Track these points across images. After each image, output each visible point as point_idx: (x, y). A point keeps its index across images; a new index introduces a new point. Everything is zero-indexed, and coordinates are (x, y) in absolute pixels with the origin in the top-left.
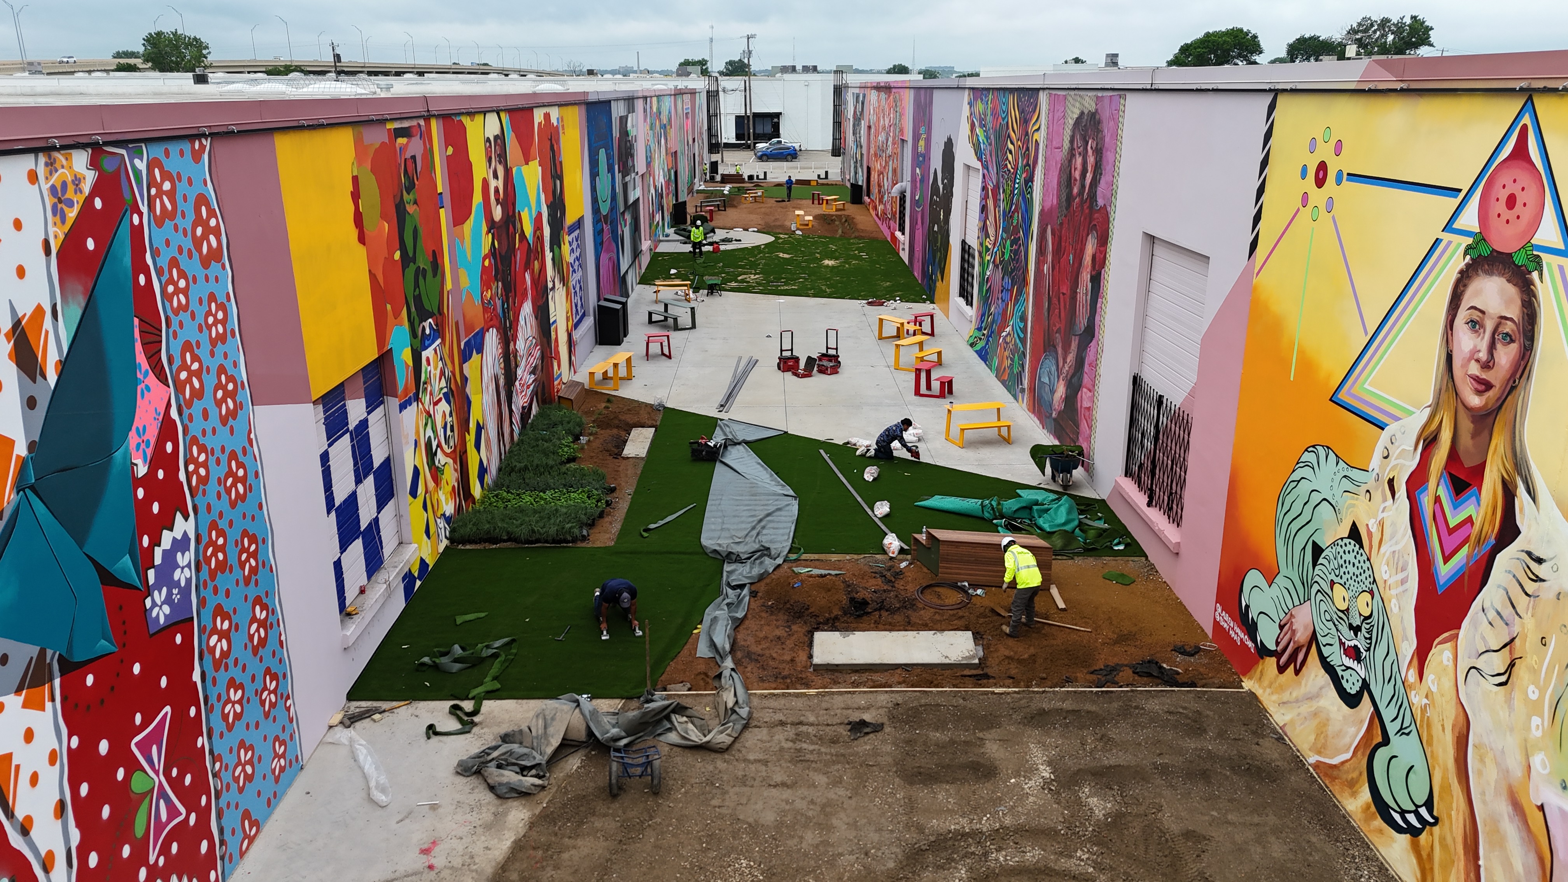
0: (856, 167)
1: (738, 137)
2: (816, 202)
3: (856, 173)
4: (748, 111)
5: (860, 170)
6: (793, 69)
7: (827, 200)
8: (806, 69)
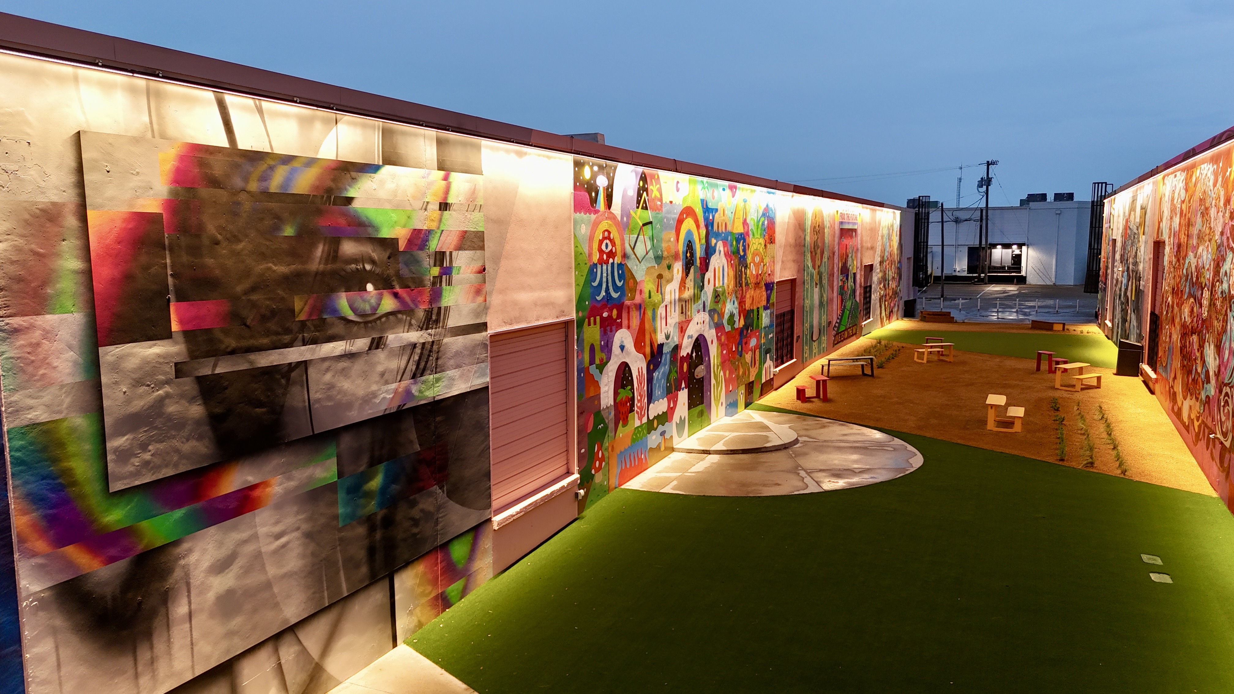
0: (1124, 311)
1: (971, 269)
2: (1044, 366)
3: (1124, 320)
4: (984, 242)
5: (1132, 317)
6: (1043, 197)
7: (1065, 370)
8: (1059, 197)
